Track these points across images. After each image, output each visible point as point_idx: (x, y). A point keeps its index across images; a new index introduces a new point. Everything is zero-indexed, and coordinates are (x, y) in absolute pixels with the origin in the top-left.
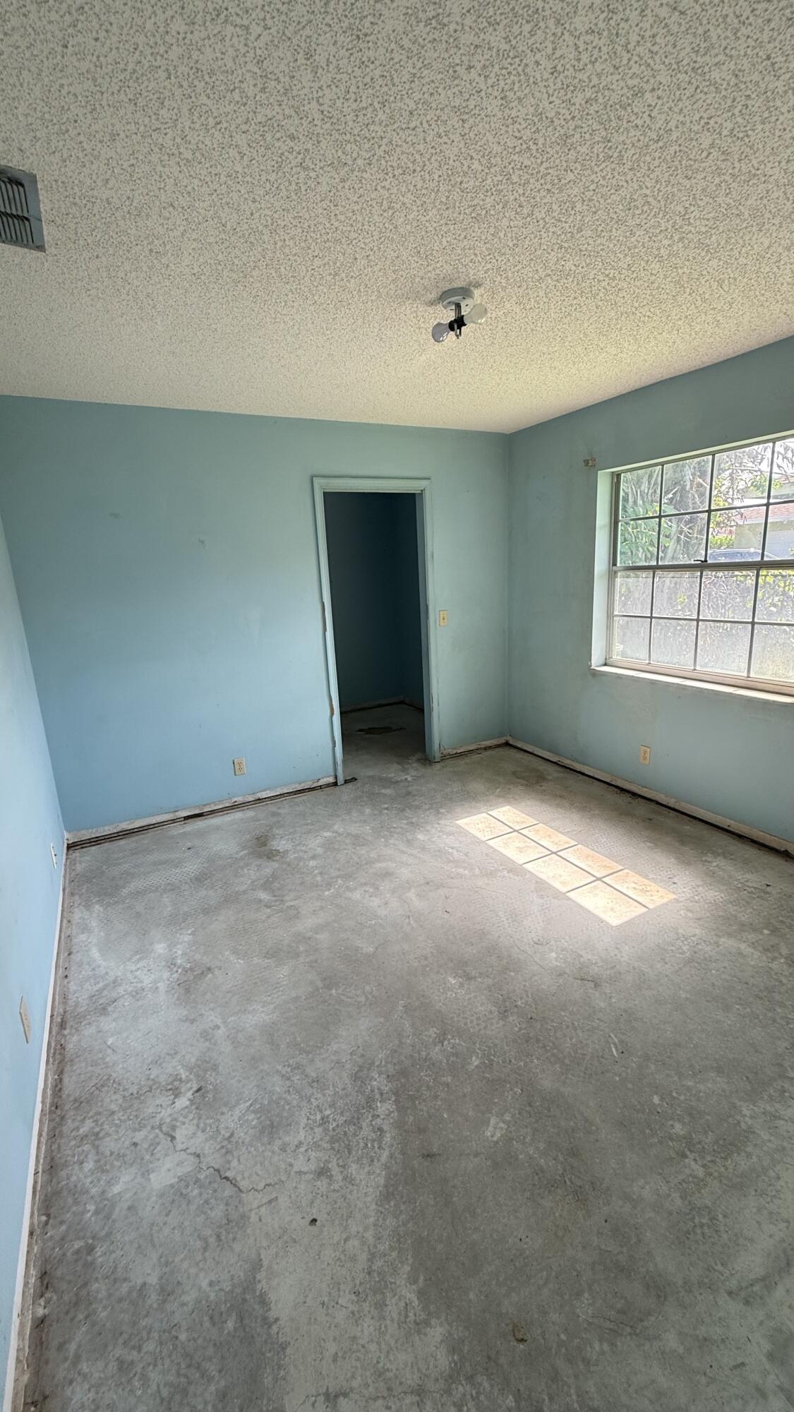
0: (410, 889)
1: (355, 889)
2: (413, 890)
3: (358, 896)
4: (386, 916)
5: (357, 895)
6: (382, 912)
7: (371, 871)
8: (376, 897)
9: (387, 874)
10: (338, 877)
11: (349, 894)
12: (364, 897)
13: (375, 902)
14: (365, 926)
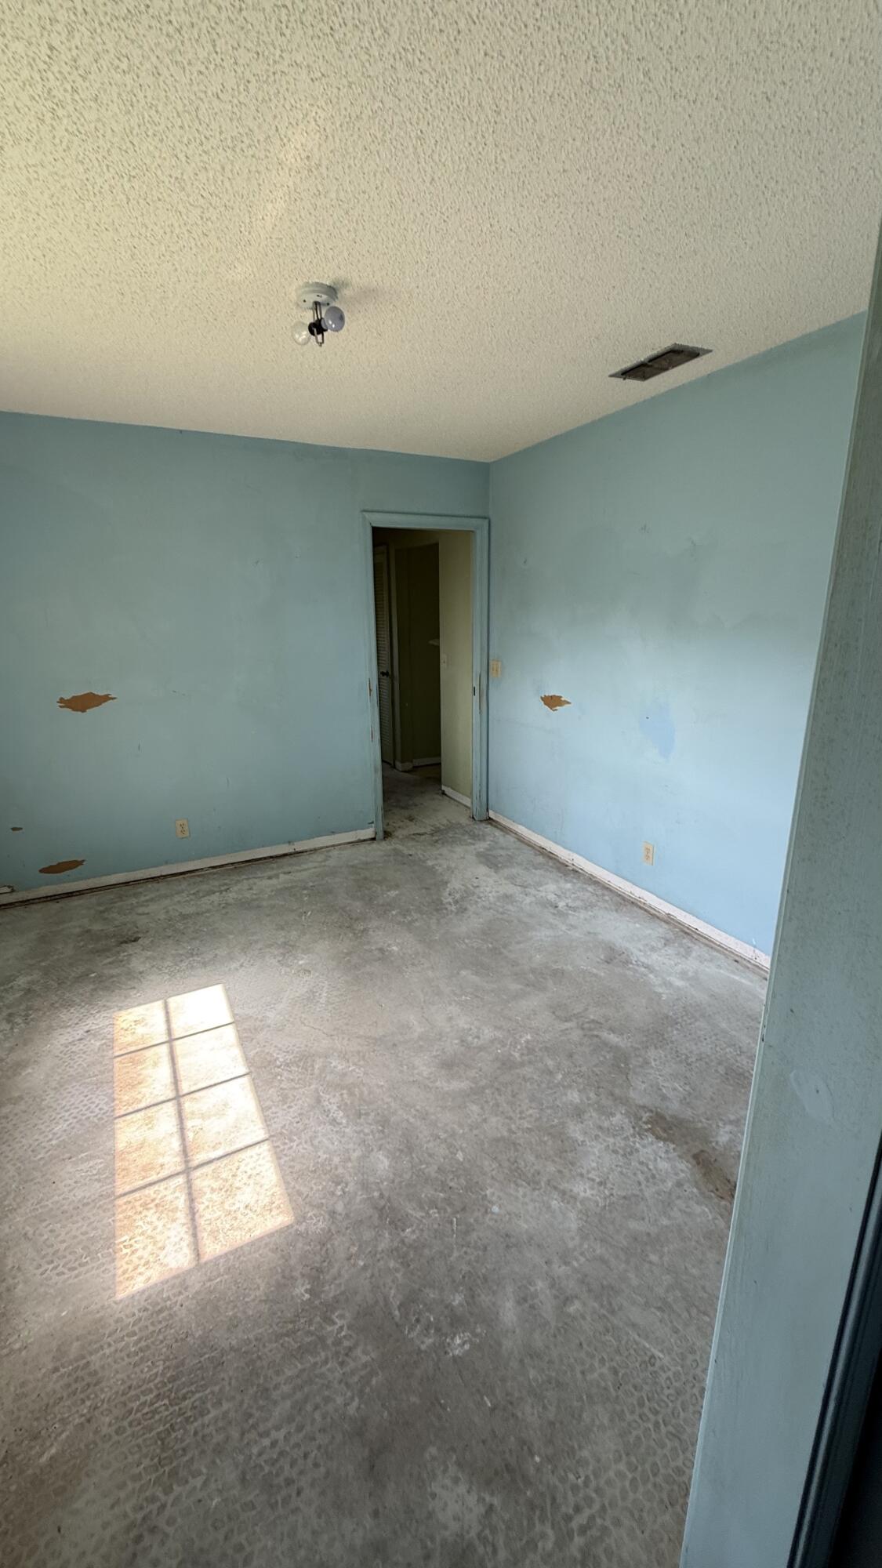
0: (420, 1038)
1: (492, 1042)
2: (416, 1035)
3: (486, 1031)
4: (450, 1004)
5: (488, 1033)
6: (454, 1009)
7: (472, 1073)
8: (464, 1029)
9: (449, 1065)
10: (522, 1064)
11: (499, 1034)
12: (479, 1029)
13: (463, 1022)
14: (472, 994)
